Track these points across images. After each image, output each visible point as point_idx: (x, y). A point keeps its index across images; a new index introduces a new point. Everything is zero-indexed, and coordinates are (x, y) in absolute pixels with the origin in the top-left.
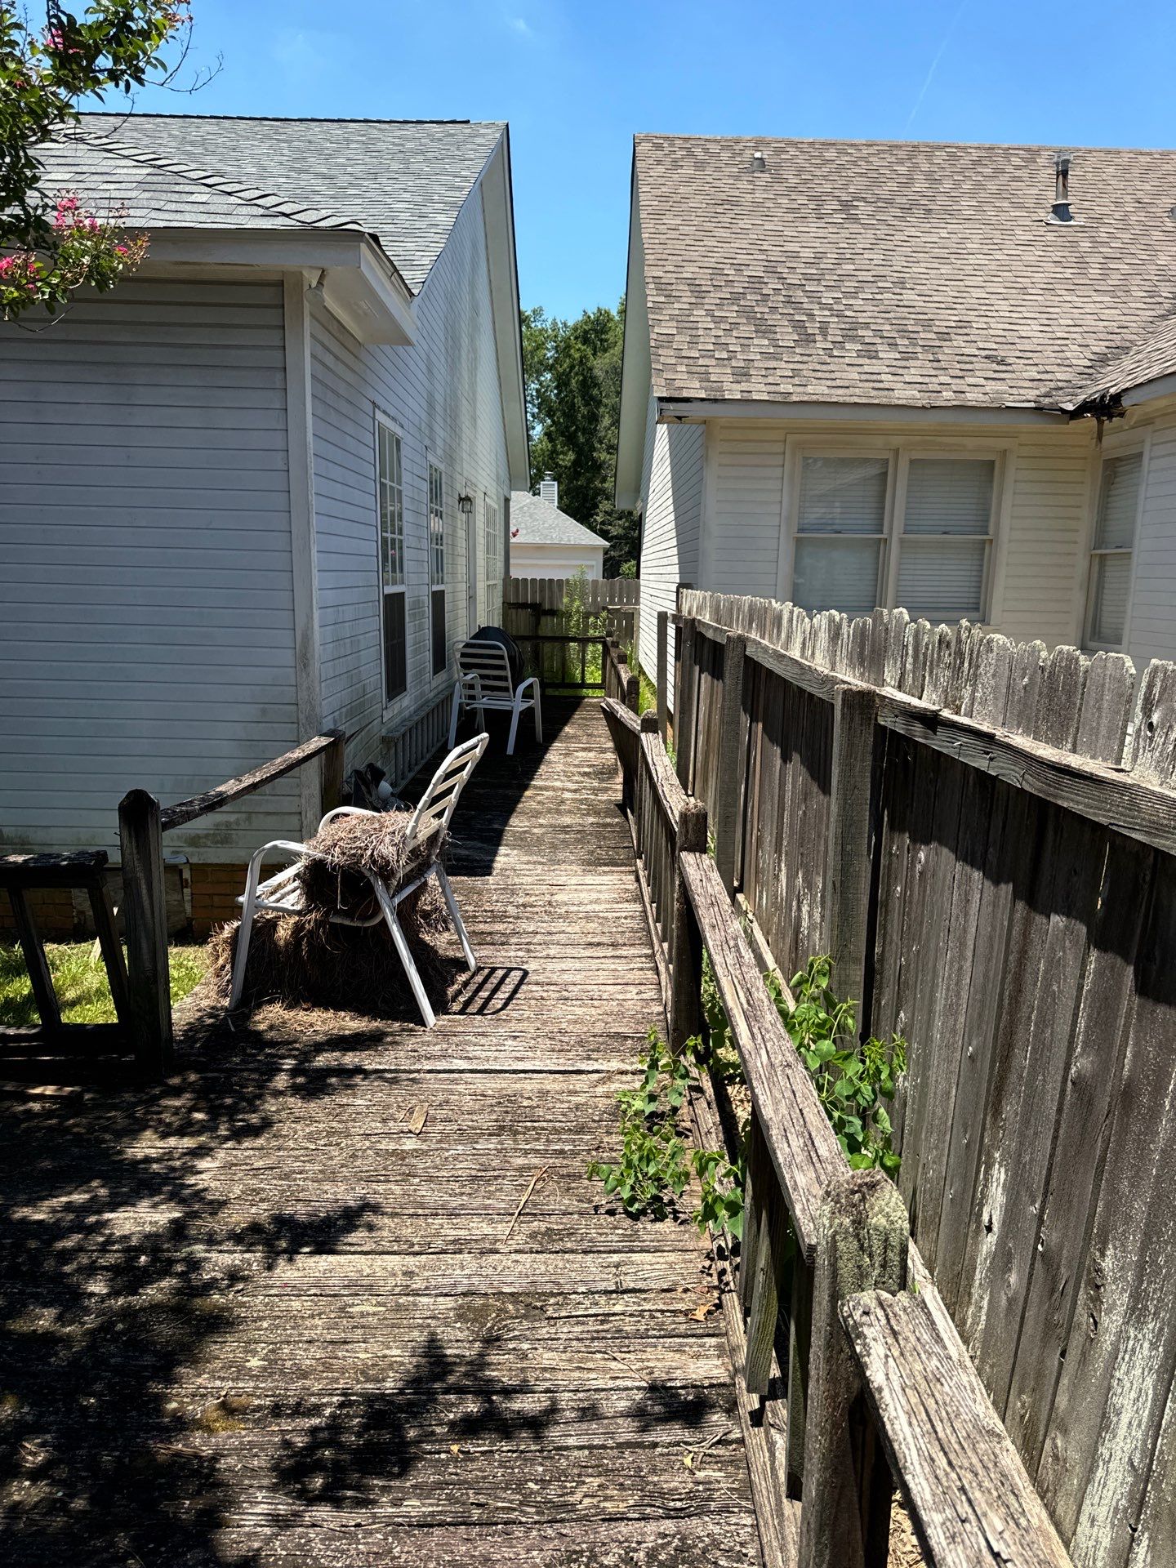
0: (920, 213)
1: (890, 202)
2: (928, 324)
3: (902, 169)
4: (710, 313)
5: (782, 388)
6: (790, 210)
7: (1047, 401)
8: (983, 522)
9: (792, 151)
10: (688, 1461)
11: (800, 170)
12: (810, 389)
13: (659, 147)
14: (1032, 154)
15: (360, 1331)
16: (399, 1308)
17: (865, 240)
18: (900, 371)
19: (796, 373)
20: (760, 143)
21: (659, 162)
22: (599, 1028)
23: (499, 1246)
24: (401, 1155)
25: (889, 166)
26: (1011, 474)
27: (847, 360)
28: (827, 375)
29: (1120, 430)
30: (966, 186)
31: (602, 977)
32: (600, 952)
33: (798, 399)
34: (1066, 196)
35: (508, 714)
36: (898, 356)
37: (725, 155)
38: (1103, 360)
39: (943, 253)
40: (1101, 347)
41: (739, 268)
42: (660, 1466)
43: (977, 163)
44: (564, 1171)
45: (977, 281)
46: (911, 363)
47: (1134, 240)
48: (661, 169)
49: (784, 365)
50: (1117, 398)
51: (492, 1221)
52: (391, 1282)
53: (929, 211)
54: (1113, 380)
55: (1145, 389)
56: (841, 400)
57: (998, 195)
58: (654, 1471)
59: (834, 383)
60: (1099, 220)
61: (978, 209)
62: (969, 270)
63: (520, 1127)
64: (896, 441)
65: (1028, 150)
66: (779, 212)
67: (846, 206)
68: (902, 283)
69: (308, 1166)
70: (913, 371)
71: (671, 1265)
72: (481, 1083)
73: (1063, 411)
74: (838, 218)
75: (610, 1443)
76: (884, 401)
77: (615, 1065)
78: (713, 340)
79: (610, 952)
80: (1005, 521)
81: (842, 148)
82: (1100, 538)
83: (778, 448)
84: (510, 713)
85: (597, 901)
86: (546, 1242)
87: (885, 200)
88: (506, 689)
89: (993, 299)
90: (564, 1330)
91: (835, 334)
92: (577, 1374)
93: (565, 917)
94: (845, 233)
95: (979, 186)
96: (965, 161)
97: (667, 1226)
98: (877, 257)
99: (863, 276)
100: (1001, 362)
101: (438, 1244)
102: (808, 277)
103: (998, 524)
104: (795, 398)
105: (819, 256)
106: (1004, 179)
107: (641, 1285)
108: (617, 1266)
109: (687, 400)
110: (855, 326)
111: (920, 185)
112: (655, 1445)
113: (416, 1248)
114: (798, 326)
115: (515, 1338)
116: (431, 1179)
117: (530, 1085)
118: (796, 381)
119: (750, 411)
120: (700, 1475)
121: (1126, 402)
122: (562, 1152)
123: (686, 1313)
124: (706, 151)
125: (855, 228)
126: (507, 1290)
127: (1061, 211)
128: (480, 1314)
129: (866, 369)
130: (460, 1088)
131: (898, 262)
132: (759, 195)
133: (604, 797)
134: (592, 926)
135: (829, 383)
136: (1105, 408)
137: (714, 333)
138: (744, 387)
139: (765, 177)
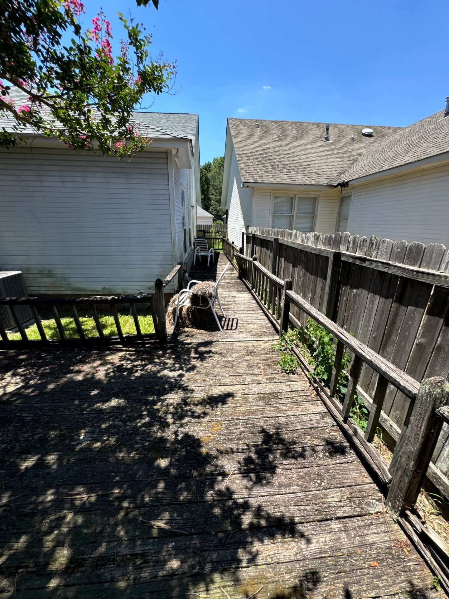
0: (295, 138)
1: (288, 135)
2: (301, 165)
3: (290, 128)
4: (251, 162)
5: (271, 180)
6: (266, 137)
7: (329, 183)
8: (314, 211)
9: (264, 123)
10: (327, 431)
11: (267, 128)
12: (277, 180)
13: (234, 121)
14: (318, 124)
15: (239, 404)
16: (245, 398)
17: (284, 145)
18: (296, 176)
19: (273, 176)
20: (257, 120)
21: (234, 125)
22: (259, 330)
23: (260, 382)
24: (229, 362)
25: (287, 127)
26: (320, 200)
27: (284, 173)
28: (280, 177)
29: (347, 190)
30: (305, 132)
31: (254, 318)
32: (251, 312)
34: (328, 135)
35: (207, 256)
36: (295, 172)
37: (249, 124)
38: (340, 174)
39: (302, 148)
40: (339, 171)
41: (257, 151)
42: (322, 432)
43: (306, 126)
44: (267, 364)
45: (310, 155)
46: (298, 174)
47: (343, 145)
48: (235, 126)
49: (270, 174)
50: (347, 183)
51: (256, 376)
52: (241, 392)
53: (297, 138)
54: (345, 178)
55: (355, 180)
56: (284, 183)
57: (312, 134)
58: (320, 433)
59: (282, 179)
60: (335, 140)
61: (308, 137)
62: (308, 152)
63: (252, 354)
64: (295, 192)
65: (317, 123)
66: (264, 137)
67: (279, 137)
68: (293, 155)
69: (209, 365)
70: (299, 176)
71: (301, 385)
72: (239, 344)
73: (333, 186)
74: (277, 139)
75: (308, 427)
76: (294, 183)
77: (267, 339)
78: (253, 168)
79: (253, 312)
80: (319, 211)
81: (276, 122)
82: (339, 215)
83: (269, 194)
84: (208, 256)
85: (245, 300)
86: (270, 380)
87: (287, 135)
88: (207, 251)
89: (314, 159)
90: (285, 401)
91: (280, 167)
92: (292, 411)
93: (239, 304)
94: (279, 143)
95: (307, 132)
96: (304, 126)
97: (296, 375)
98: (287, 149)
99: (286, 153)
100: (318, 174)
101: (247, 382)
102: (272, 154)
103: (317, 213)
104: (274, 182)
105: (274, 149)
106: (313, 130)
107: (297, 390)
108: (289, 385)
109: (249, 183)
110: (285, 165)
111: (294, 132)
112: (318, 427)
113: (242, 383)
114: (272, 165)
115: (274, 404)
116: (238, 367)
117: (250, 344)
118: (274, 178)
119: (264, 185)
120: (331, 434)
121: (350, 183)
122: (264, 359)
123: (310, 395)
124: (245, 122)
125: (281, 142)
126: (267, 392)
127: (327, 139)
128: (264, 398)
129: (289, 175)
130: (235, 345)
131: (292, 150)
132: (259, 134)
133: (233, 275)
134: (246, 306)
136: (344, 185)
138: (262, 179)
139: (259, 129)
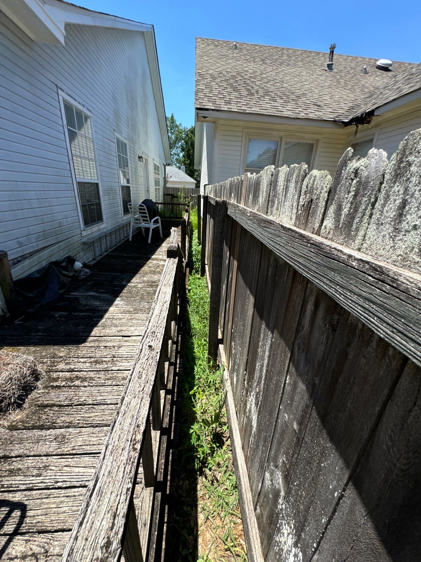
0: (286, 64)
2: (293, 93)
3: (280, 53)
4: (217, 84)
5: (243, 108)
6: (245, 60)
7: (337, 119)
9: (246, 46)
11: (248, 50)
12: (253, 109)
17: (269, 69)
18: (285, 106)
19: (248, 104)
25: (276, 52)
26: (320, 149)
27: (266, 101)
28: (259, 105)
30: (299, 59)
33: (249, 112)
34: (332, 61)
36: (283, 102)
37: (225, 44)
39: (295, 75)
40: (351, 105)
41: (228, 73)
43: (301, 54)
45: (307, 83)
46: (288, 104)
47: (353, 77)
48: (204, 45)
49: (243, 101)
50: (371, 113)
53: (289, 64)
56: (264, 113)
57: (310, 62)
59: (262, 108)
61: (304, 65)
62: (303, 80)
64: (282, 134)
66: (241, 60)
67: (263, 60)
68: (282, 81)
70: (289, 106)
73: (343, 122)
74: (260, 63)
76: (280, 115)
78: (218, 92)
81: (261, 46)
83: (240, 134)
87: (275, 60)
88: (147, 221)
89: (313, 88)
91: (261, 92)
94: (263, 67)
95: (303, 59)
96: (298, 53)
98: (274, 74)
99: (269, 78)
100: (319, 106)
102: (252, 77)
104: (247, 112)
105: (255, 72)
106: (310, 58)
109: (207, 110)
110: (268, 92)
111: (285, 57)
114: (248, 90)
118: (248, 106)
119: (231, 116)
121: (376, 114)
124: (218, 43)
125: (266, 66)
127: (330, 67)
129: (273, 105)
131: (281, 76)
132: (235, 55)
135: (260, 108)
136: (363, 119)
137: (218, 90)
138: (229, 106)
139: (237, 51)
